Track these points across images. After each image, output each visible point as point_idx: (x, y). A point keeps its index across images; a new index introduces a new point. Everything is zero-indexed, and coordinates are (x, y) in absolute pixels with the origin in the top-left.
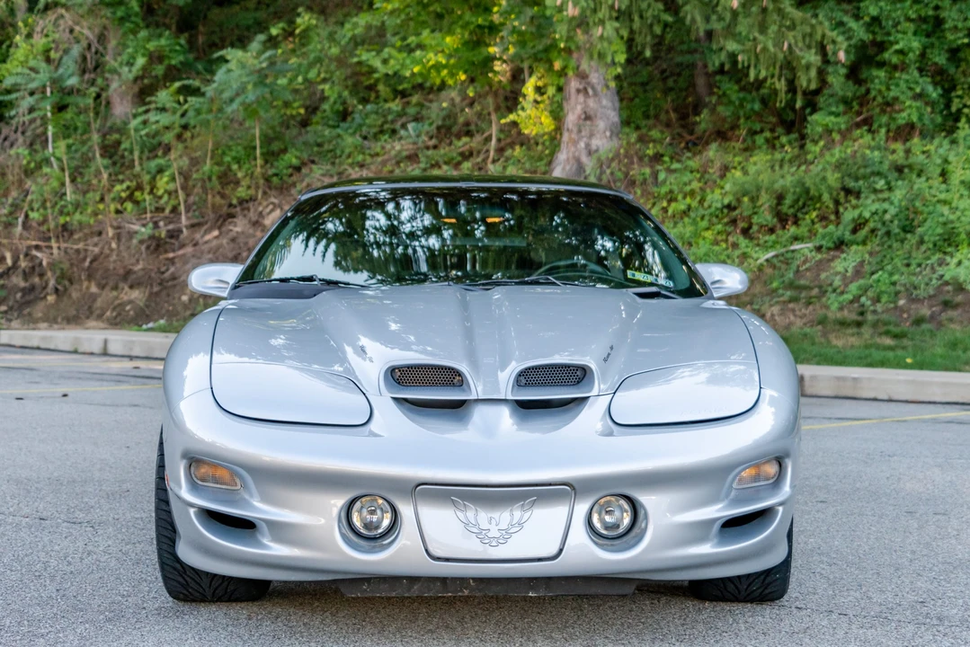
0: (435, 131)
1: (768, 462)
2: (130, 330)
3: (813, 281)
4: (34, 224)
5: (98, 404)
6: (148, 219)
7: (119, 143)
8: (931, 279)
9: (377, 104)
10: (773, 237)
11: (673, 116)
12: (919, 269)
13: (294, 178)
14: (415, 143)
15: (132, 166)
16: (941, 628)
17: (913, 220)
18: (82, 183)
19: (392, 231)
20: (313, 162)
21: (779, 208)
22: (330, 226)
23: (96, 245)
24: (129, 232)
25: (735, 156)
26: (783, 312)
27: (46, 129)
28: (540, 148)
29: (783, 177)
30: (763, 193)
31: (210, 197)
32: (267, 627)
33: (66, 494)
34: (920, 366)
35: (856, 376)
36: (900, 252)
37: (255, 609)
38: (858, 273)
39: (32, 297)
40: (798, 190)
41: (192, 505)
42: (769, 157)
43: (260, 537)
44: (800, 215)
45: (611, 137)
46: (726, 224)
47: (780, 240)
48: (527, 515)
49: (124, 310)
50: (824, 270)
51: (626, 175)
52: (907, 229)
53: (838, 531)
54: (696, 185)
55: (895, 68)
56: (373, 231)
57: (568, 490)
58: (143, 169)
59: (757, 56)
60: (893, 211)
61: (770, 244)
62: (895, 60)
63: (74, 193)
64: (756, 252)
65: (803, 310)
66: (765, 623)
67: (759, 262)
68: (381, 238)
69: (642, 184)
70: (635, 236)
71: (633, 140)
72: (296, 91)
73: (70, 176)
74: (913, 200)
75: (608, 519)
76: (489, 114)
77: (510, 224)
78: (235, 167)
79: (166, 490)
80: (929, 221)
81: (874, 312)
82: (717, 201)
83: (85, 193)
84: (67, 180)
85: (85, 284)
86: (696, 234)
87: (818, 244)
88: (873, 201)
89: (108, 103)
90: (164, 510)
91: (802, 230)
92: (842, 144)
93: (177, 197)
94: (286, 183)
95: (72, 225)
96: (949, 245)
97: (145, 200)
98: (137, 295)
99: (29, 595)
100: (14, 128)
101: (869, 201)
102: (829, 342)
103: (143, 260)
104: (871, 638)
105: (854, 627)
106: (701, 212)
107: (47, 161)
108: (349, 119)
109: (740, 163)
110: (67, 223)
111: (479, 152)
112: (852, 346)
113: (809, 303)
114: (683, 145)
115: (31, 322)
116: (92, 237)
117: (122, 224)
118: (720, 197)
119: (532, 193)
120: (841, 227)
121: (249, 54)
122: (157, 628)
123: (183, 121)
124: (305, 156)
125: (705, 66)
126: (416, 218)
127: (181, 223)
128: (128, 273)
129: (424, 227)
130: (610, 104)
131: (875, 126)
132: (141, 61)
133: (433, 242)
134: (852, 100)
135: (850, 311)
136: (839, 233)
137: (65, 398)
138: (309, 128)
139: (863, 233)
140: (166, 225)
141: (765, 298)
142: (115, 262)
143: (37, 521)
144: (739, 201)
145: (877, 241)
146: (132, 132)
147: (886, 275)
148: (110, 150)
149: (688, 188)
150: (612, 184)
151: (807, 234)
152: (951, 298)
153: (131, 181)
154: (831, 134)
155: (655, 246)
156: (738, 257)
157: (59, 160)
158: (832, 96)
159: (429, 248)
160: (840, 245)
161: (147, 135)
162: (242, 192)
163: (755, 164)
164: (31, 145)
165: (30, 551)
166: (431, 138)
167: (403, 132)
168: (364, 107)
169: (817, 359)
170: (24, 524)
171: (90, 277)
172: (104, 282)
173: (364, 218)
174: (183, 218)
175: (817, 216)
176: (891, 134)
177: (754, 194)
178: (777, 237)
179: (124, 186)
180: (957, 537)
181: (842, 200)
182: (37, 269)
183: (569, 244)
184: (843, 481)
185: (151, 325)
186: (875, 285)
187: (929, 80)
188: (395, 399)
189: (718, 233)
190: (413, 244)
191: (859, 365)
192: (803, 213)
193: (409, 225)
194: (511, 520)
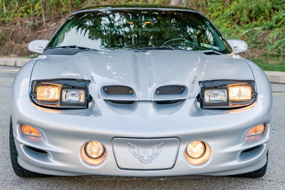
1: (260, 125)
2: (25, 57)
3: (262, 41)
6: (32, 19)
10: (248, 25)
13: (82, 5)
15: (26, 1)
18: (10, 6)
19: (111, 25)
21: (250, 15)
22: (88, 23)
23: (14, 28)
24: (25, 24)
29: (251, 4)
30: (244, 10)
31: (53, 11)
38: (278, 38)
40: (257, 9)
41: (21, 143)
43: (49, 157)
44: (257, 17)
46: (231, 21)
47: (250, 26)
48: (160, 150)
49: (23, 50)
50: (266, 37)
51: (197, 3)
53: (281, 143)
54: (221, 7)
56: (104, 25)
57: (178, 139)
58: (30, 2)
61: (247, 28)
63: (6, 10)
64: (242, 30)
65: (259, 51)
66: (257, 188)
67: (243, 34)
68: (107, 28)
69: (202, 7)
70: (202, 28)
73: (5, 4)
77: (155, 23)
81: (284, 52)
82: (228, 13)
83: (10, 10)
84: (4, 5)
85: (10, 41)
86: (221, 24)
87: (263, 28)
88: (283, 12)
91: (258, 23)
93: (42, 11)
94: (79, 6)
95: (6, 21)
97: (30, 12)
101: (282, 13)
102: (268, 62)
103: (30, 33)
106: (222, 16)
110: (4, 20)
112: (276, 64)
113: (260, 49)
116: (13, 25)
117: (23, 21)
118: (229, 11)
119: (163, 12)
120: (272, 22)
126: (121, 20)
127: (43, 20)
128: (25, 37)
129: (123, 24)
133: (127, 29)
135: (275, 51)
136: (271, 24)
139: (279, 24)
140: (38, 21)
142: (20, 34)
144: (236, 12)
149: (218, 8)
150: (192, 7)
151: (260, 24)
153: (26, 6)
155: (210, 31)
156: (235, 32)
159: (125, 32)
160: (271, 28)
162: (64, 9)
171: (12, 39)
172: (16, 41)
173: (101, 20)
174: (44, 18)
175: (263, 18)
177: (241, 10)
179: (24, 7)
181: (272, 12)
183: (177, 30)
184: (280, 120)
185: (32, 56)
186: (284, 42)
188: (105, 100)
189: (229, 24)
190: (119, 30)
191: (278, 71)
192: (258, 17)
193: (118, 23)
194: (153, 153)
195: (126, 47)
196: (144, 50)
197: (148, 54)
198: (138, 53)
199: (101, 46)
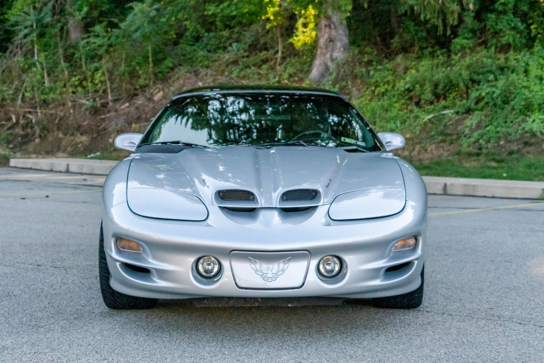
0: (247, 47)
1: (410, 238)
2: (81, 158)
3: (454, 131)
4: (27, 100)
5: (65, 202)
6: (90, 97)
7: (74, 54)
8: (518, 130)
9: (216, 32)
10: (432, 107)
11: (378, 39)
12: (511, 124)
13: (170, 74)
14: (236, 55)
15: (81, 67)
16: (499, 322)
17: (509, 97)
18: (54, 77)
20: (181, 65)
21: (436, 91)
22: (190, 110)
23: (61, 111)
24: (80, 104)
25: (412, 61)
26: (437, 148)
27: (33, 46)
28: (305, 57)
29: (438, 73)
30: (427, 83)
31: (124, 85)
32: (157, 322)
33: (51, 252)
34: (511, 178)
35: (474, 184)
36: (501, 115)
37: (150, 313)
38: (478, 126)
39: (27, 140)
40: (446, 81)
41: (118, 261)
42: (430, 62)
43: (152, 277)
44: (447, 95)
45: (344, 51)
46: (407, 100)
47: (436, 108)
48: (287, 265)
49: (77, 147)
50: (460, 125)
51: (352, 72)
52: (505, 102)
53: (453, 271)
54: (390, 78)
55: (500, 13)
56: (212, 111)
57: (308, 253)
58: (87, 69)
59: (425, 7)
60: (498, 92)
61: (431, 110)
62: (500, 8)
63: (50, 82)
64: (423, 115)
65: (448, 147)
66: (410, 319)
67: (424, 120)
68: (216, 115)
69: (361, 77)
70: (348, 117)
71: (356, 53)
72: (171, 26)
73: (47, 73)
74: (509, 86)
75: (328, 267)
76: (277, 38)
78: (138, 68)
79: (104, 253)
80: (517, 98)
81: (487, 148)
82: (402, 86)
83: (55, 82)
84: (46, 75)
85: (56, 133)
86: (391, 105)
87: (456, 111)
88: (487, 87)
89: (68, 32)
90: (104, 263)
91: (448, 103)
92: (470, 55)
93: (106, 84)
94: (166, 76)
95: (48, 100)
96: (528, 111)
97: (88, 86)
98: (84, 138)
99: (34, 306)
100: (16, 46)
101: (485, 87)
102: (462, 165)
103: (88, 119)
104: (462, 327)
105: (455, 321)
106: (393, 93)
107: (34, 65)
108: (200, 41)
109: (415, 66)
110: (45, 99)
111: (272, 59)
112: (474, 167)
113: (451, 143)
114: (383, 55)
115: (27, 154)
116: (59, 107)
117: (76, 99)
118: (403, 84)
120: (469, 101)
121: (145, 5)
122: (100, 322)
123: (109, 42)
124: (176, 62)
125: (396, 12)
127: (108, 99)
128: (80, 126)
129: (239, 108)
130: (343, 33)
131: (489, 45)
132: (85, 9)
134: (477, 31)
135: (473, 147)
136: (468, 104)
137: (48, 198)
138: (178, 46)
139: (481, 104)
140: (100, 100)
141: (427, 140)
142: (72, 120)
143: (36, 266)
144: (414, 87)
145: (489, 108)
146: (81, 48)
147: (493, 128)
148: (69, 58)
149: (386, 80)
151: (451, 105)
152: (529, 140)
153: (81, 75)
154: (465, 49)
156: (413, 118)
157: (41, 63)
158: (465, 28)
160: (469, 111)
161: (89, 50)
162: (141, 82)
163: (423, 66)
164: (25, 55)
165: (34, 282)
166: (245, 51)
167: (230, 48)
168: (209, 34)
169: (455, 174)
170: (29, 268)
171: (59, 129)
172: (66, 131)
174: (110, 96)
175: (456, 95)
176: (498, 49)
177: (422, 83)
178: (435, 106)
179: (77, 78)
180: (514, 274)
181: (470, 86)
182: (30, 125)
184: (459, 244)
185: (92, 155)
186: (487, 133)
187: (519, 19)
188: (220, 207)
189: (402, 104)
190: (233, 118)
191: (477, 177)
192: (448, 93)
193: (231, 108)
194: (279, 269)
195: (243, 142)
196: (269, 146)
197: (272, 151)
198: (259, 150)
199: (208, 141)
